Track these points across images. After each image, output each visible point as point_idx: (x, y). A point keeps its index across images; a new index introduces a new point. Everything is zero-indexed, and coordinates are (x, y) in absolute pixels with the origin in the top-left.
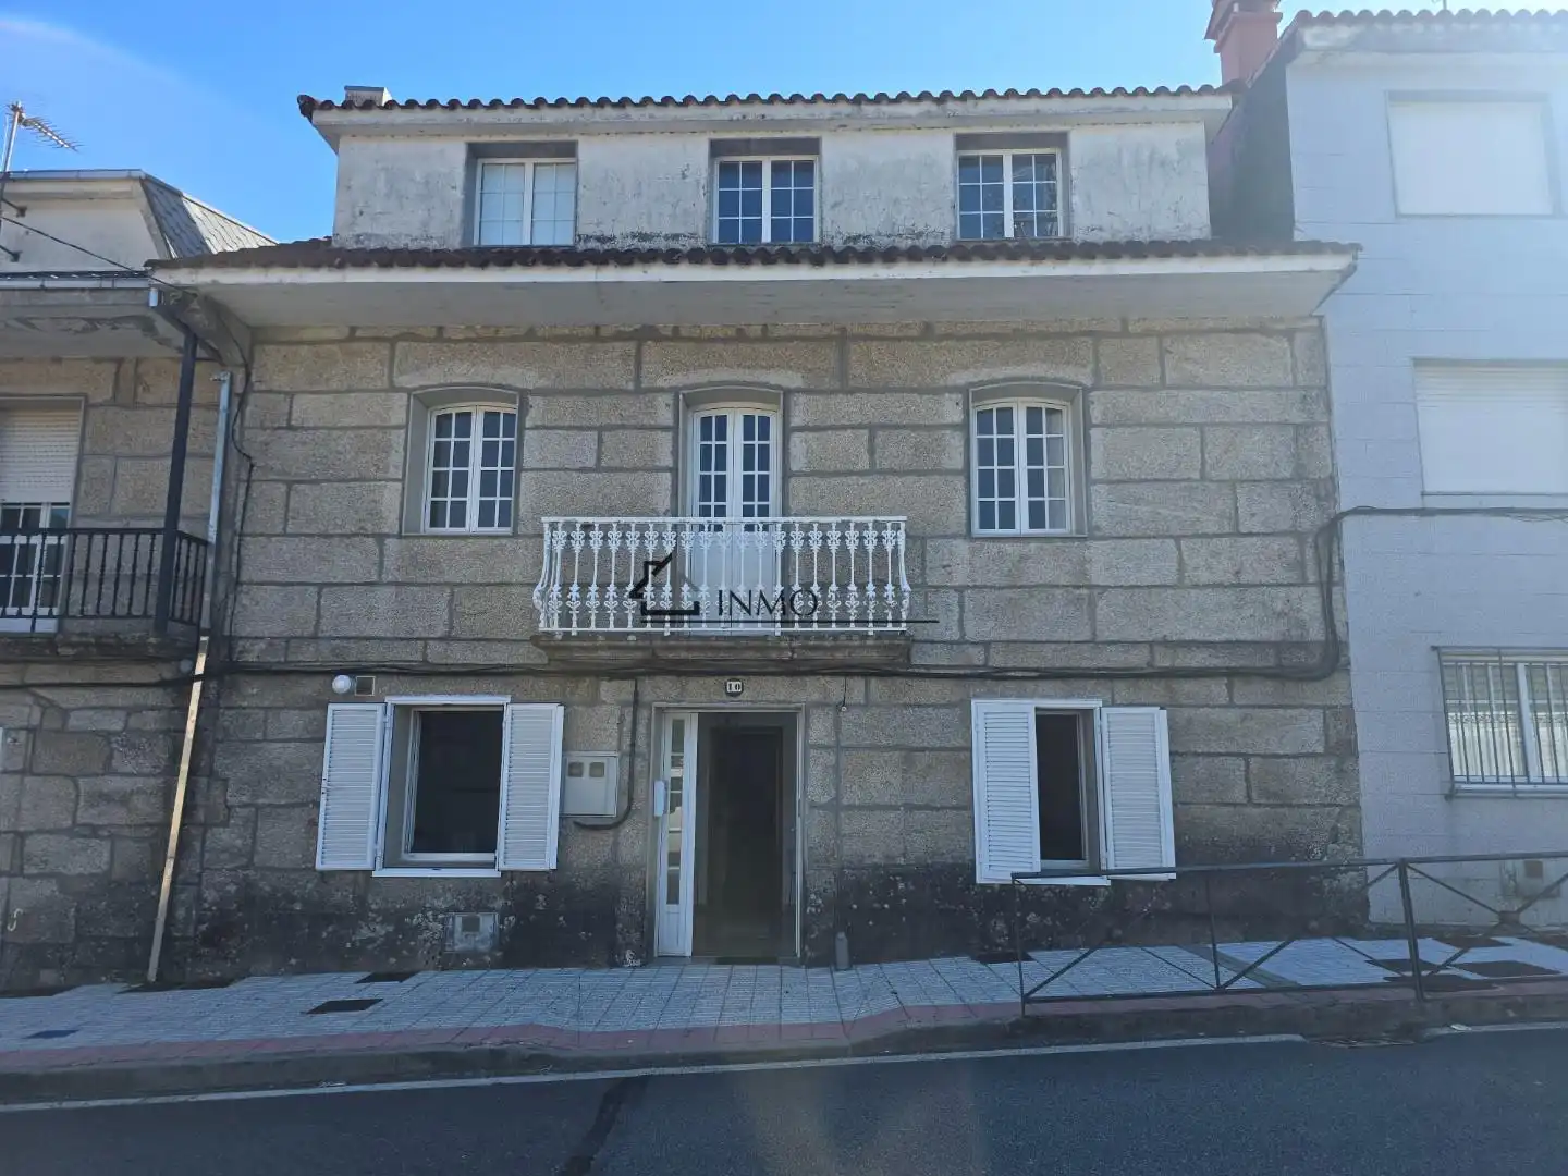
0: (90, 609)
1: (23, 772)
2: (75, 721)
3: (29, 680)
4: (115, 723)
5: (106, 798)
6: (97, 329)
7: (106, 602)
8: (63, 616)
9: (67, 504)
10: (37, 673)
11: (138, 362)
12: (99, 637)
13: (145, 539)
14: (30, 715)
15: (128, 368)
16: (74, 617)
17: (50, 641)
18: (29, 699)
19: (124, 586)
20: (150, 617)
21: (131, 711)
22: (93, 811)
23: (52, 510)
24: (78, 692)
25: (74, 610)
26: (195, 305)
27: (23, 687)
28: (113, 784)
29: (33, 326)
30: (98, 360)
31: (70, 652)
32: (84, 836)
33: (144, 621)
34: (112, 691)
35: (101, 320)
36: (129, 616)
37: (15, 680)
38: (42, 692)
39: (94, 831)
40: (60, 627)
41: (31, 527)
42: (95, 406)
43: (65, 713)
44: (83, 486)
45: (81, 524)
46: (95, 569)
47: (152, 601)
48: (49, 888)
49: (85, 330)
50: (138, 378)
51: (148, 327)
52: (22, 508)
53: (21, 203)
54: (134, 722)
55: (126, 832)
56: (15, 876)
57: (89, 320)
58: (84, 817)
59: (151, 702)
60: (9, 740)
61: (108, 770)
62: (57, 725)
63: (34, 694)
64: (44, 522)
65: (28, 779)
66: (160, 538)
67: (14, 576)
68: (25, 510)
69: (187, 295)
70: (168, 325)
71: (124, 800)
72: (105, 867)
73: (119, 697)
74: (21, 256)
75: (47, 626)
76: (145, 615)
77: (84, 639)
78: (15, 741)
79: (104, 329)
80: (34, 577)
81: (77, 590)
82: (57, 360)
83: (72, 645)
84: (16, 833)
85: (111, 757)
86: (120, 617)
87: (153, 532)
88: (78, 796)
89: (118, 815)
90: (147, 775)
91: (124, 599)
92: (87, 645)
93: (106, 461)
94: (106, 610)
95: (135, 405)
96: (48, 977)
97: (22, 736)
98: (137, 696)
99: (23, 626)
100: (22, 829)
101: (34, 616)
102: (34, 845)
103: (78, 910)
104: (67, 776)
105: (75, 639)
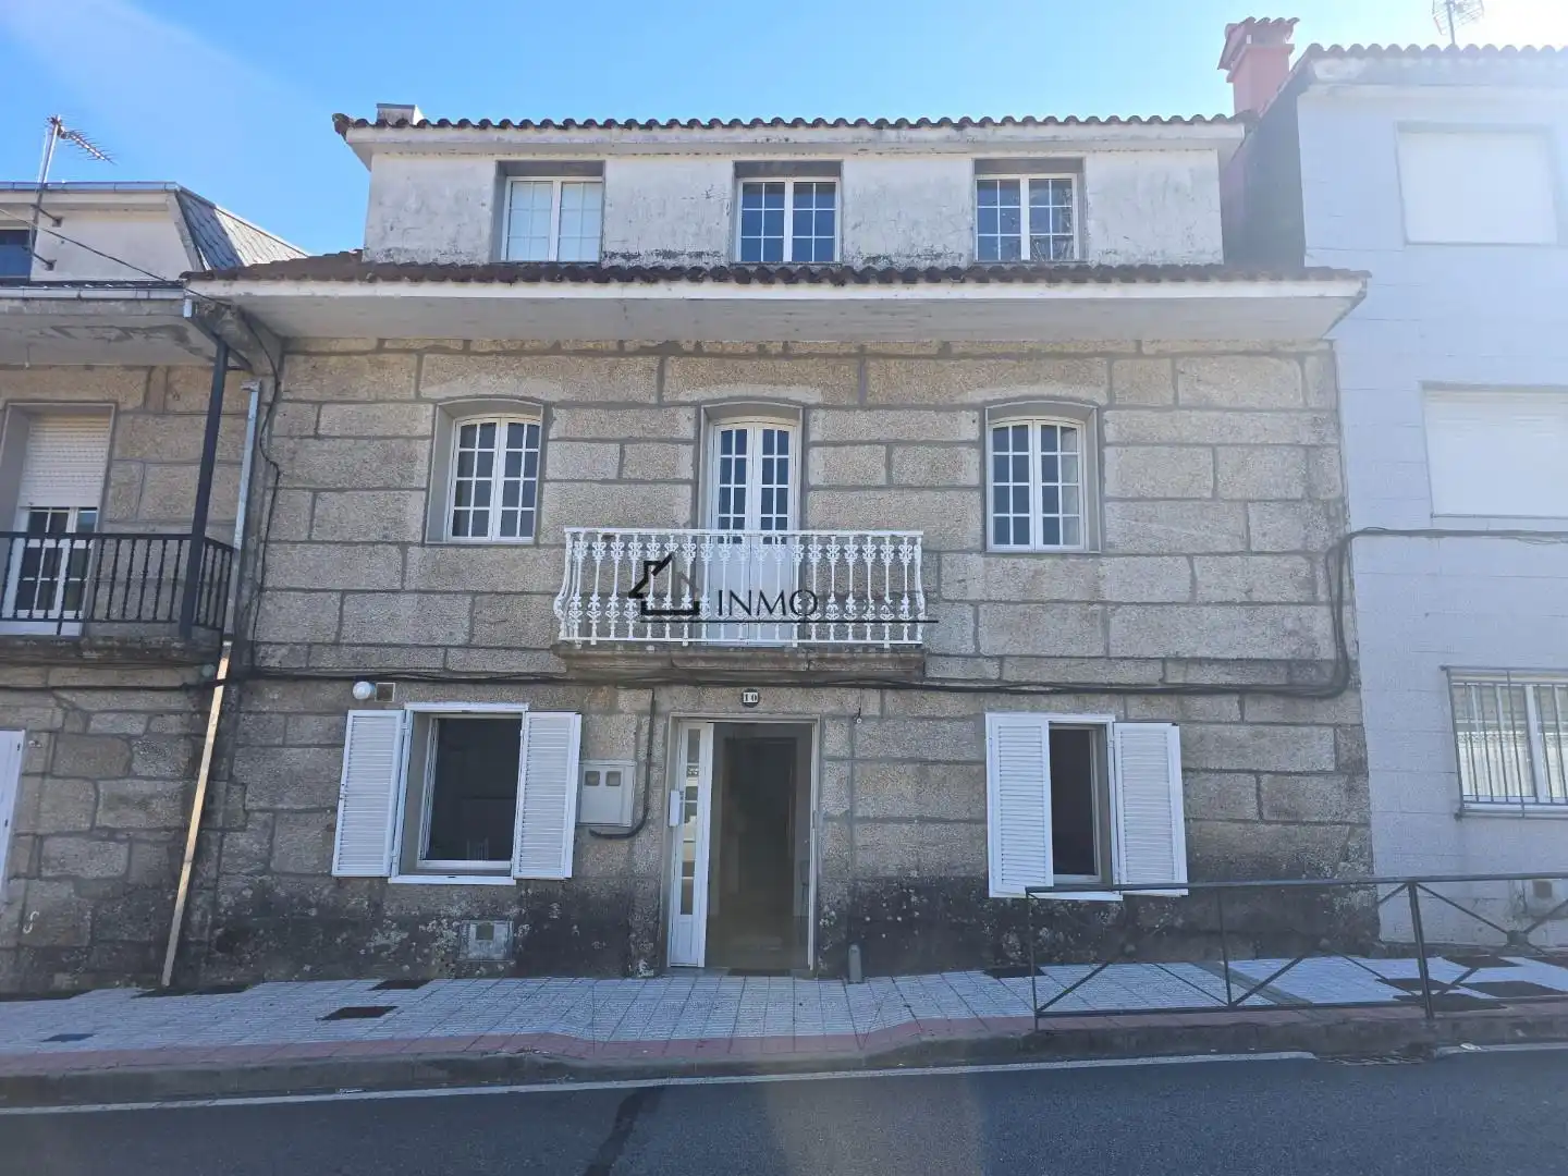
0: (115, 613)
1: (43, 775)
2: (94, 726)
3: (53, 682)
4: (136, 727)
5: (124, 800)
6: (131, 337)
7: (133, 605)
8: (90, 619)
9: (95, 509)
10: (58, 677)
11: (169, 369)
12: (123, 641)
13: (173, 544)
14: (52, 718)
15: (158, 376)
16: (101, 621)
17: (74, 644)
18: (51, 701)
19: (151, 590)
20: (175, 622)
21: (154, 714)
22: (112, 815)
23: (79, 514)
24: (98, 695)
25: (100, 613)
26: (228, 316)
27: (48, 690)
28: (131, 787)
29: (67, 334)
30: (129, 368)
31: (95, 655)
32: (103, 840)
33: (168, 625)
34: (132, 695)
35: (134, 330)
36: (155, 620)
37: (39, 683)
38: (65, 695)
39: (111, 834)
40: (84, 632)
41: (58, 532)
42: (126, 412)
43: (87, 717)
44: (111, 492)
45: (107, 529)
46: (122, 575)
47: (178, 606)
48: (66, 890)
49: (118, 339)
50: (168, 387)
51: (180, 336)
52: (50, 511)
53: (57, 214)
54: (154, 727)
55: (144, 835)
56: (34, 878)
57: (123, 329)
58: (105, 819)
59: (174, 706)
60: (31, 742)
61: (129, 773)
62: (78, 728)
63: (57, 698)
64: (71, 527)
65: (48, 781)
66: (187, 544)
67: (40, 579)
68: (53, 514)
69: (222, 305)
70: (203, 336)
71: (144, 804)
72: (122, 870)
73: (141, 701)
74: (56, 266)
75: (72, 629)
76: (170, 620)
77: (109, 643)
78: (37, 743)
79: (138, 338)
80: (61, 580)
81: (104, 591)
82: (89, 368)
83: (97, 649)
84: (35, 835)
85: (130, 761)
86: (147, 622)
87: (180, 538)
88: (97, 799)
89: (137, 819)
90: (164, 779)
91: (149, 603)
92: (111, 649)
93: (135, 468)
94: (132, 615)
95: (163, 412)
96: (62, 980)
97: (44, 738)
98: (160, 700)
99: (50, 629)
100: (40, 831)
101: (61, 620)
102: (54, 847)
103: (94, 915)
104: (86, 779)
105: (100, 643)
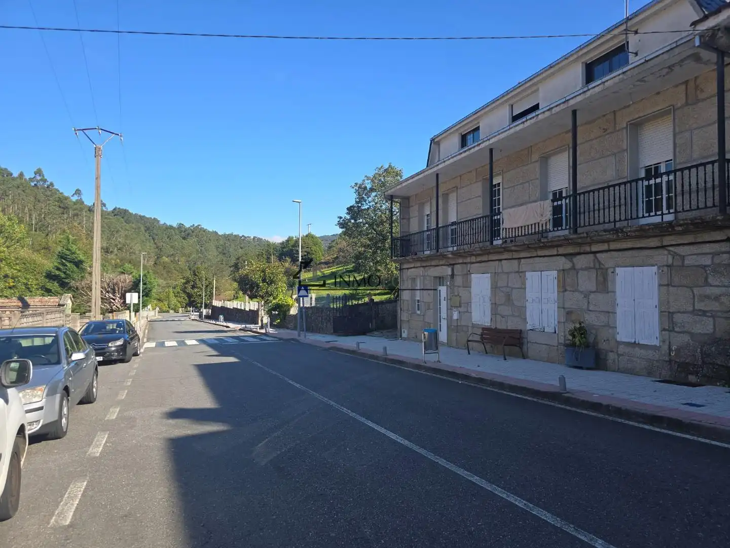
0: (687, 207)
1: (668, 285)
2: (686, 262)
3: (665, 243)
4: (707, 261)
5: (708, 297)
6: (673, 69)
7: (694, 203)
8: (676, 212)
9: (671, 160)
10: (667, 240)
11: (696, 78)
12: (691, 220)
13: (709, 167)
14: (667, 260)
15: (691, 85)
16: (680, 212)
17: (670, 223)
18: (666, 252)
19: (701, 194)
20: (717, 206)
21: (714, 254)
22: (703, 304)
23: (666, 165)
24: (686, 248)
25: (679, 209)
26: (720, 34)
27: (663, 247)
28: (708, 291)
29: (645, 81)
30: (677, 86)
31: (680, 228)
32: (700, 315)
34: (704, 245)
35: (673, 65)
36: (706, 207)
37: (659, 244)
38: (671, 248)
39: (704, 313)
40: (676, 218)
41: (658, 175)
42: (678, 109)
43: (683, 258)
44: (677, 150)
45: (679, 167)
46: (686, 188)
47: (717, 198)
48: (686, 338)
49: (668, 73)
50: (697, 87)
51: (697, 58)
52: (653, 167)
53: (634, 29)
54: (717, 260)
55: (719, 314)
56: (671, 331)
57: (669, 67)
58: (698, 306)
59: (723, 250)
60: (660, 271)
61: (707, 284)
62: (680, 263)
63: (669, 251)
64: (663, 169)
65: (671, 288)
66: (716, 165)
67: (653, 198)
68: (655, 167)
69: (714, 30)
70: (707, 52)
71: (717, 298)
72: (712, 331)
73: (707, 248)
74: (639, 52)
75: (669, 218)
76: (714, 206)
77: (686, 222)
78: (663, 271)
79: (677, 69)
80: (665, 196)
81: (679, 199)
82: (658, 93)
83: (681, 225)
84: (669, 312)
85: (706, 279)
87: (713, 163)
88: (694, 296)
89: (714, 306)
90: (725, 286)
91: (702, 199)
92: (687, 224)
93: (687, 135)
94: (694, 206)
95: (698, 101)
96: (692, 378)
97: (665, 269)
98: (716, 247)
99: (657, 219)
100: (671, 311)
101: (662, 214)
102: (678, 318)
103: (701, 350)
104: (687, 287)
105: (682, 222)
